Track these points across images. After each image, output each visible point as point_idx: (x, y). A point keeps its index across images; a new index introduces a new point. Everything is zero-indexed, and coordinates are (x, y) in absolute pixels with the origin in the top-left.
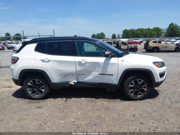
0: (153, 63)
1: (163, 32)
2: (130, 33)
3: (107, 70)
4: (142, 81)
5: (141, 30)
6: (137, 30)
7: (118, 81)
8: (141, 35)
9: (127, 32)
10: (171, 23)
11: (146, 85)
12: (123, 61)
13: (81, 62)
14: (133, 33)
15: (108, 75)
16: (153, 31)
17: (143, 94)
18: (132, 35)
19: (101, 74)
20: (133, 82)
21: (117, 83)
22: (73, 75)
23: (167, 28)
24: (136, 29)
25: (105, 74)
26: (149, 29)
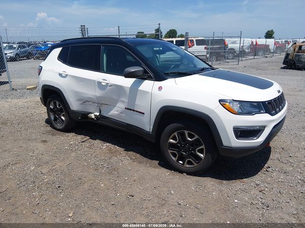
0: (220, 101)
3: (136, 103)
4: (196, 137)
7: (152, 127)
11: (203, 147)
12: (160, 88)
13: (101, 83)
15: (137, 111)
17: (196, 165)
19: (128, 109)
20: (176, 134)
21: (151, 131)
22: (93, 103)
25: (134, 110)
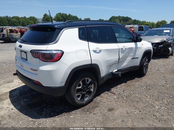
1: (39, 22)
2: (5, 20)
5: (17, 18)
6: (13, 18)
7: (139, 63)
8: (18, 24)
9: (2, 19)
10: (44, 14)
14: (8, 21)
16: (30, 20)
18: (9, 23)
22: (115, 64)
23: (42, 18)
24: (11, 17)
25: (135, 58)
26: (25, 17)
